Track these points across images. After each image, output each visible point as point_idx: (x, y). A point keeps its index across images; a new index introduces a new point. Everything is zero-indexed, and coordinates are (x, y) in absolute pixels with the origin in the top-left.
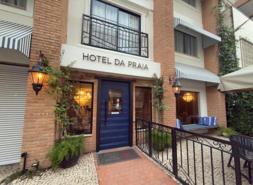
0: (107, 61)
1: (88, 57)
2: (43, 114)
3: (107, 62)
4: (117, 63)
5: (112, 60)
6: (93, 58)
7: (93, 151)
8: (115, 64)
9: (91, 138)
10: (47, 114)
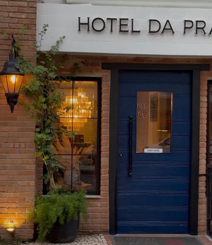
0: (129, 28)
1: (88, 24)
2: (17, 145)
3: (130, 30)
4: (155, 28)
5: (141, 24)
6: (98, 26)
7: (104, 232)
8: (150, 32)
9: (99, 204)
10: (23, 145)
